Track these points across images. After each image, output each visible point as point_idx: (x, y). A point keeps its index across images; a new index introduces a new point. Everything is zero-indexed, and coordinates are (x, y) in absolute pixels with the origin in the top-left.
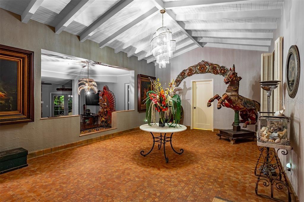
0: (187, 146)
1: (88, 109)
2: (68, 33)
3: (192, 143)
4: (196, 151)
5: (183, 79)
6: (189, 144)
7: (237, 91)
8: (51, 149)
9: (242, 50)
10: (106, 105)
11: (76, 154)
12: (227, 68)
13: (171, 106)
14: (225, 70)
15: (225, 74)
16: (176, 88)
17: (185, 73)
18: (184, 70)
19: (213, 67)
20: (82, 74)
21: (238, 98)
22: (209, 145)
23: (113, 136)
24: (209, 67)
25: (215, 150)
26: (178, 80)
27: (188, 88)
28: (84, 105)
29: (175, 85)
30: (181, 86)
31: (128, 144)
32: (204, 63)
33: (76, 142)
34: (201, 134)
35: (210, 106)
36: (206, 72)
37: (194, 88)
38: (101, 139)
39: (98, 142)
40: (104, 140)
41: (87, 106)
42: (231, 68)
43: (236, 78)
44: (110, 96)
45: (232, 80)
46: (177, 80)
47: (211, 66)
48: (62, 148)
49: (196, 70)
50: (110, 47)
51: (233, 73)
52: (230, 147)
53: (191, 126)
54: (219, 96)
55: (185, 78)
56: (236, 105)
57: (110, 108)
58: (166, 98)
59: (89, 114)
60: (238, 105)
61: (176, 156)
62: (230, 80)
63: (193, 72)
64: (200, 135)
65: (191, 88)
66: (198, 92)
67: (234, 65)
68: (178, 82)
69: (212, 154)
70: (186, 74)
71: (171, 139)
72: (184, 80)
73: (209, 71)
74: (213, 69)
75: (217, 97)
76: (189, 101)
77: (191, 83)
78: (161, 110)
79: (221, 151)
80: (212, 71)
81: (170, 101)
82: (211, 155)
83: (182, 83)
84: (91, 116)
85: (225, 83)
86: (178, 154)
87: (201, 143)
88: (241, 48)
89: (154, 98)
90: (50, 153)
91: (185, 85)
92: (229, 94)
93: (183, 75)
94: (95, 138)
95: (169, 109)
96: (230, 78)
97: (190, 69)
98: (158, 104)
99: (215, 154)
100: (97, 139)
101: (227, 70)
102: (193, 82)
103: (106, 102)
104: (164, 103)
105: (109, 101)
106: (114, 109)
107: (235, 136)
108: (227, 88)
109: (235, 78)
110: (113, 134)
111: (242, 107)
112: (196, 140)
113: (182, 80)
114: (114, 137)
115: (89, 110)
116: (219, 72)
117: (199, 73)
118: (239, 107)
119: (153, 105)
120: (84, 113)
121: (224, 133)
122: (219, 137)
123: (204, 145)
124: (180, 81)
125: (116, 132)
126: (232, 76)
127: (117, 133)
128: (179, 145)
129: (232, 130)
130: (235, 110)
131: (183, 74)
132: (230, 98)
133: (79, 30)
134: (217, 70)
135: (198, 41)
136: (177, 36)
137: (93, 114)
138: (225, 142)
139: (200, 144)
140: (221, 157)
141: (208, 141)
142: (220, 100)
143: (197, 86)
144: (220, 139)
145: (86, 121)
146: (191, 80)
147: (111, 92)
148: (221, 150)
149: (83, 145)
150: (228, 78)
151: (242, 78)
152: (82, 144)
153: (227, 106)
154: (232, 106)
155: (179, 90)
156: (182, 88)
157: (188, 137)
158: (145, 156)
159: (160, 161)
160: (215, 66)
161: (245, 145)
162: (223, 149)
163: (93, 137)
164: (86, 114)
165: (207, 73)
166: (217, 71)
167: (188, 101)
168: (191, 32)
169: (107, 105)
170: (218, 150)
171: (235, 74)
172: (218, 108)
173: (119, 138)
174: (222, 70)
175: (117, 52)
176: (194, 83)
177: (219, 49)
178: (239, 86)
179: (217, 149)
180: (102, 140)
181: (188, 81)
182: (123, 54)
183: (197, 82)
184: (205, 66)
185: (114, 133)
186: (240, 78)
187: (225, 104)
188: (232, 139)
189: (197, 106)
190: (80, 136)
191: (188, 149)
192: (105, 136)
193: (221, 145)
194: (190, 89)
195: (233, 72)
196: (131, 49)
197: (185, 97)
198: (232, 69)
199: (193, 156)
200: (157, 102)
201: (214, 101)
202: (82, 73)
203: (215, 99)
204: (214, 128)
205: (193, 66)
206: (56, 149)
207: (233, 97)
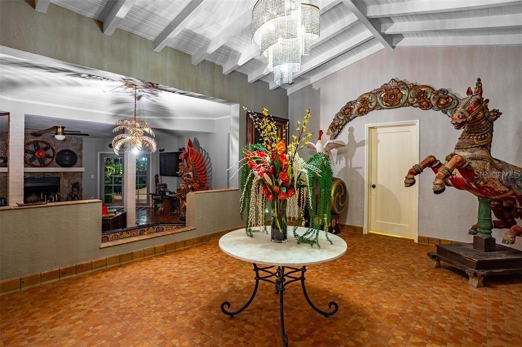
0: (350, 287)
1: (163, 182)
2: (70, 12)
3: (365, 278)
4: (374, 308)
5: (347, 122)
6: (356, 279)
7: (487, 146)
8: (21, 279)
9: (497, 46)
10: (192, 175)
11: (72, 298)
12: (454, 92)
13: (304, 186)
14: (448, 98)
15: (447, 107)
16: (331, 141)
17: (351, 109)
18: (350, 102)
19: (419, 93)
20: (144, 115)
21: (491, 164)
22: (409, 286)
23: (187, 245)
24: (409, 92)
25: (430, 307)
26: (337, 124)
27: (357, 142)
28: (157, 176)
29: (329, 137)
30: (343, 137)
31: (210, 269)
32: (395, 84)
33: (90, 262)
34: (387, 249)
35: (412, 184)
36: (400, 105)
37: (372, 143)
38: (155, 253)
39: (144, 260)
40: (162, 256)
41: (163, 177)
42: (469, 88)
43: (484, 113)
44: (199, 159)
45: (474, 118)
46: (333, 124)
47: (412, 91)
48: (51, 275)
49: (377, 99)
50: (179, 48)
51: (478, 99)
52: (470, 297)
53: (365, 227)
54: (436, 161)
55: (351, 119)
56: (486, 183)
57: (199, 183)
58: (289, 163)
59: (164, 193)
60: (489, 185)
61: (318, 320)
62: (470, 117)
63: (369, 105)
64: (385, 252)
65: (364, 140)
66: (381, 151)
67: (479, 80)
68: (336, 128)
69: (420, 324)
70: (355, 110)
71: (303, 274)
72: (349, 125)
73: (408, 102)
74: (417, 98)
75: (432, 163)
76: (360, 171)
77: (366, 130)
78: (275, 195)
79: (447, 313)
80: (417, 102)
81: (300, 170)
82: (419, 327)
83: (345, 131)
84: (167, 196)
85: (453, 127)
86: (323, 316)
87: (387, 276)
88: (494, 40)
89: (258, 162)
90: (17, 288)
91: (351, 137)
92: (466, 154)
93: (347, 114)
94: (141, 251)
95: (297, 193)
96: (469, 112)
97: (364, 98)
98: (268, 180)
99: (430, 323)
100: (146, 253)
101: (453, 97)
102: (370, 128)
103: (191, 171)
104: (283, 176)
105: (199, 169)
106: (206, 185)
107: (481, 265)
108: (458, 140)
109: (481, 114)
110: (185, 243)
111: (503, 189)
112: (374, 266)
113: (345, 124)
114: (187, 249)
115: (165, 186)
116: (433, 103)
117: (384, 109)
118: (492, 189)
119: (254, 181)
120: (156, 192)
121: (448, 254)
122: (435, 263)
123: (395, 285)
124: (341, 127)
125: (192, 238)
126: (475, 107)
127: (196, 239)
128: (329, 279)
129: (472, 247)
130: (479, 197)
131: (347, 111)
132: (468, 165)
133: (95, 5)
134: (429, 99)
135: (382, 32)
136: (333, 21)
137: (170, 193)
138: (453, 278)
139: (384, 281)
140: (450, 337)
141: (407, 270)
142: (440, 170)
143: (380, 137)
144: (438, 267)
145: (159, 205)
146: (366, 125)
147: (204, 150)
148: (447, 306)
149: (108, 267)
150: (462, 113)
151: (501, 114)
152: (106, 265)
153: (458, 185)
154: (473, 186)
155: (338, 146)
156: (346, 141)
157: (355, 256)
158: (232, 315)
159: (269, 338)
160: (423, 89)
161: (513, 292)
162: (451, 304)
163: (135, 249)
164: (159, 192)
165: (402, 106)
166: (427, 102)
167: (357, 170)
168: (366, 6)
169: (194, 176)
170: (437, 308)
171: (481, 103)
172: (437, 192)
173: (198, 251)
174: (440, 98)
175: (196, 60)
176: (373, 130)
177: (434, 49)
178: (492, 135)
179: (432, 302)
180: (156, 256)
181: (360, 126)
182: (211, 66)
183: (378, 129)
184: (400, 92)
185: (188, 240)
186: (497, 114)
187: (451, 180)
188: (475, 274)
189: (380, 182)
190: (100, 248)
191: (351, 299)
192: (166, 247)
193: (444, 290)
194: (362, 143)
195: (478, 97)
196: (228, 56)
197: (351, 162)
198: (473, 90)
199: (364, 325)
200: (265, 174)
201: (422, 171)
202: (142, 112)
203: (425, 167)
204: (421, 235)
205: (371, 93)
206: (34, 279)
207: (478, 162)
